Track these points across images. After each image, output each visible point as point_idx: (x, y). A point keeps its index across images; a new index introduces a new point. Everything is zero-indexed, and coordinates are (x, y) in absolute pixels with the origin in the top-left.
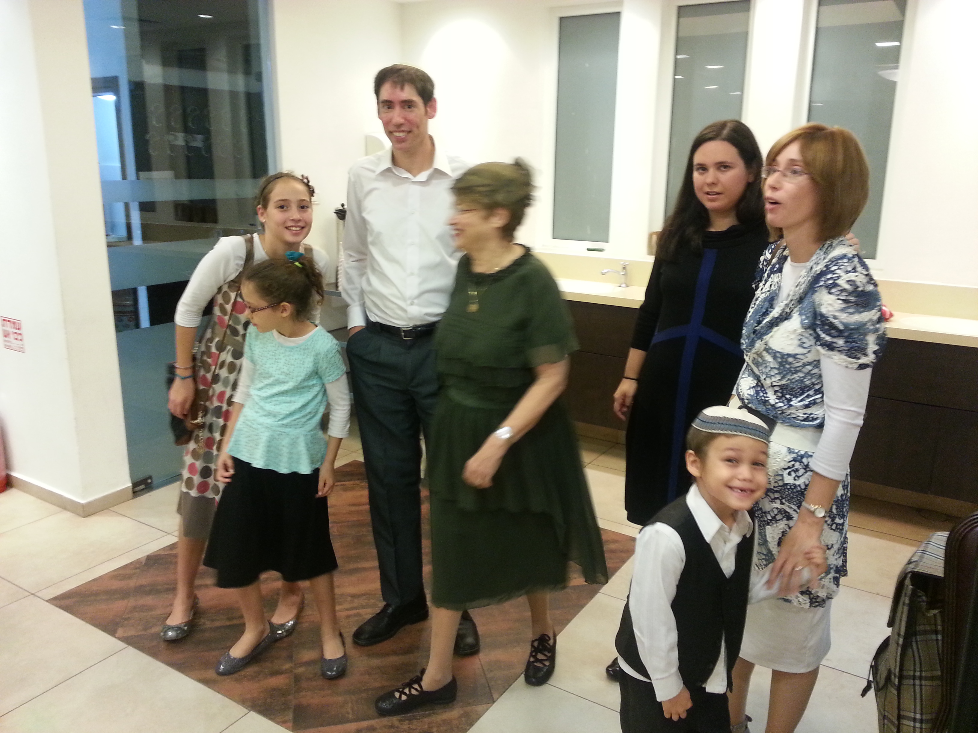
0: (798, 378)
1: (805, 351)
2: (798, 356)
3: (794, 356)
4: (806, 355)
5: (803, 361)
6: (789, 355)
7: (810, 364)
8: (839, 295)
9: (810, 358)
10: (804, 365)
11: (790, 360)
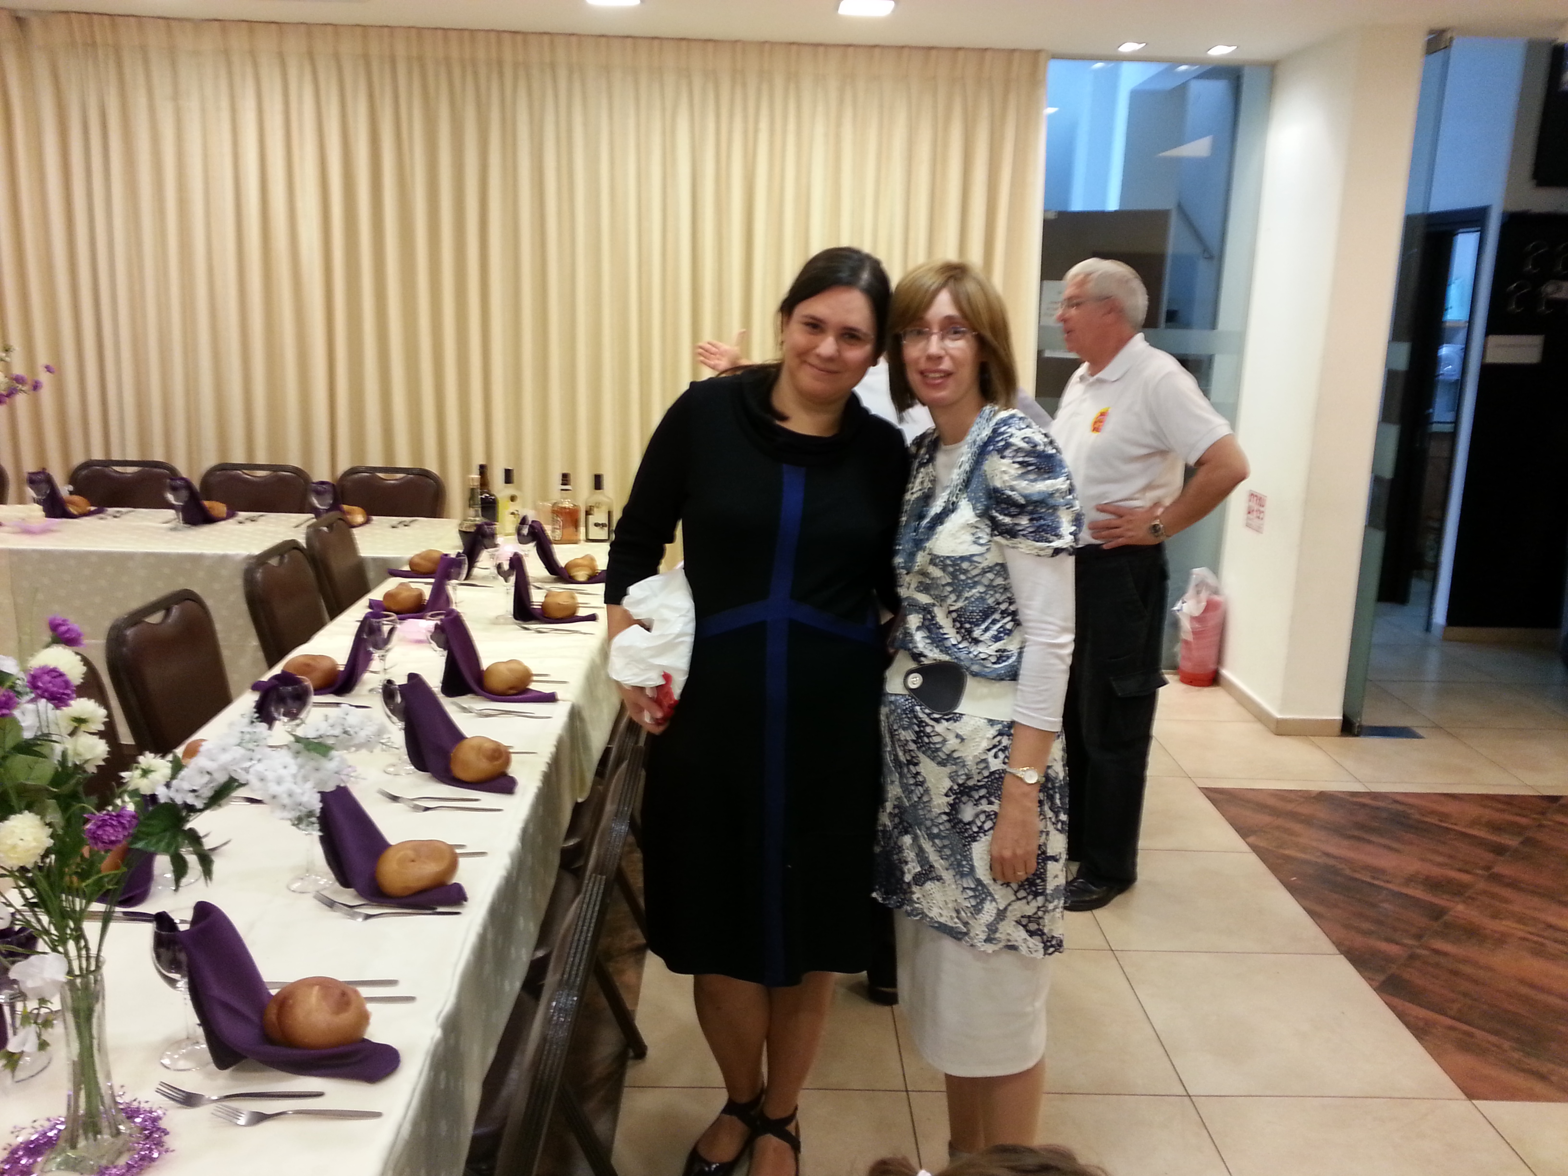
0: (978, 595)
1: (983, 549)
2: (975, 559)
3: (969, 558)
4: (985, 555)
5: (981, 566)
6: (963, 558)
7: (990, 569)
8: (1013, 457)
9: (992, 558)
10: (984, 572)
11: (965, 565)
